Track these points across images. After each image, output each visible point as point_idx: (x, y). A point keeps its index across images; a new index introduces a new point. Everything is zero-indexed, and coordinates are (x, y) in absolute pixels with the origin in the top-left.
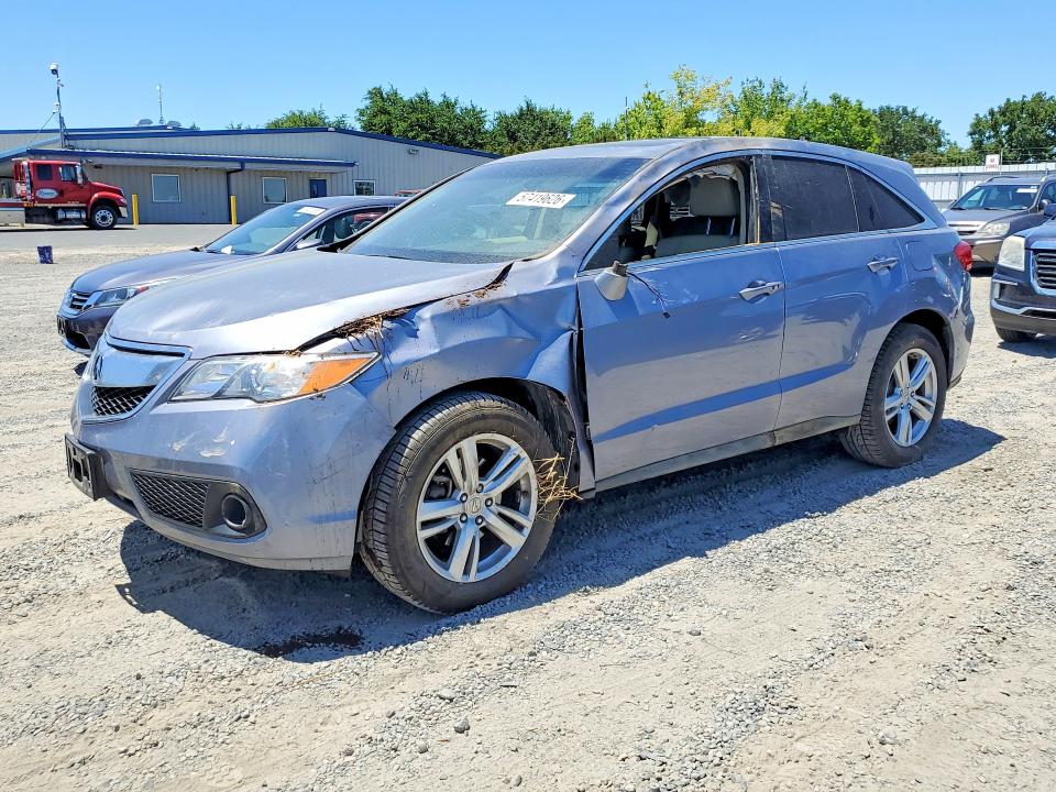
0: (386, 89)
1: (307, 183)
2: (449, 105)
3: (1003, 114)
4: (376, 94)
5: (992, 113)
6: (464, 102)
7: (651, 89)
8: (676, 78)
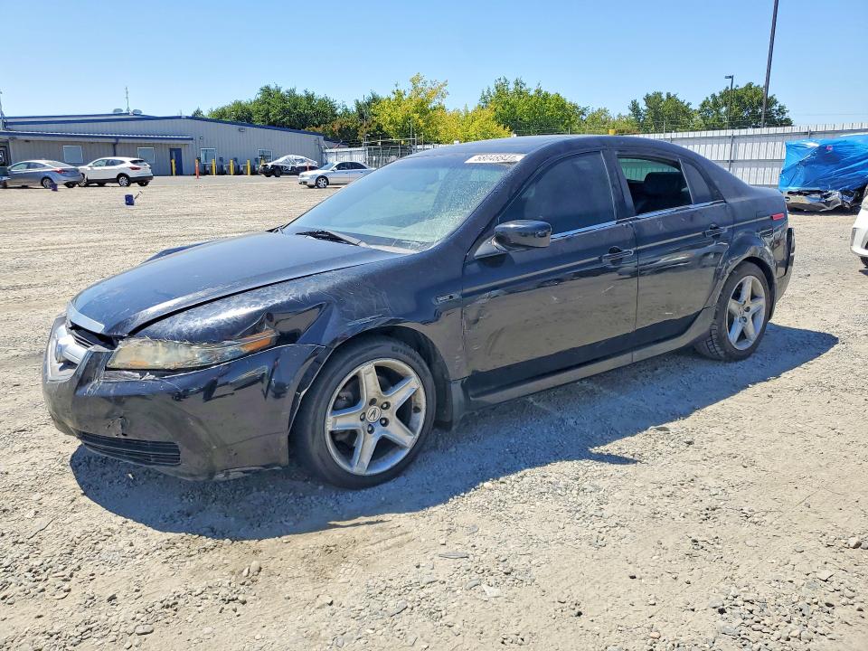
0: (273, 87)
1: (168, 151)
2: (310, 98)
3: (722, 96)
4: (267, 91)
5: (713, 96)
6: (319, 94)
7: (399, 88)
8: (412, 80)
